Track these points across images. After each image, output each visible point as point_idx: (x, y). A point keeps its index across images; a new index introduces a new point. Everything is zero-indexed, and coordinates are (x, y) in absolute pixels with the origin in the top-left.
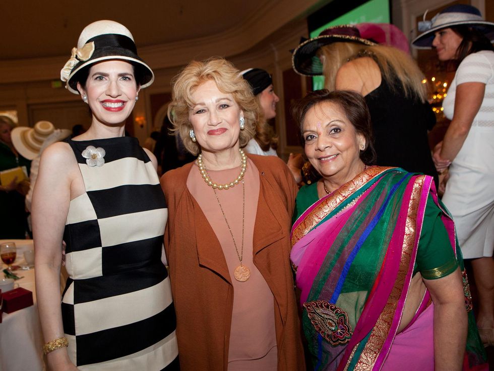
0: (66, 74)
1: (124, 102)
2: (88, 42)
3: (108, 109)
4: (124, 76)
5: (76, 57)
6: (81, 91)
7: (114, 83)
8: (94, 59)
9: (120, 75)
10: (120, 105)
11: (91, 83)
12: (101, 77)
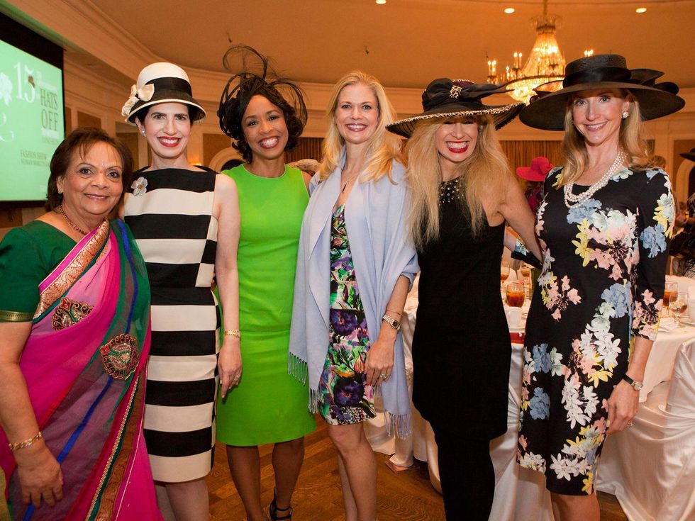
0: (126, 110)
1: (179, 139)
2: (148, 83)
3: (165, 144)
4: (179, 117)
5: (137, 96)
6: (139, 125)
7: (171, 123)
8: (154, 100)
9: (176, 115)
10: (175, 141)
11: (150, 120)
12: (159, 116)
